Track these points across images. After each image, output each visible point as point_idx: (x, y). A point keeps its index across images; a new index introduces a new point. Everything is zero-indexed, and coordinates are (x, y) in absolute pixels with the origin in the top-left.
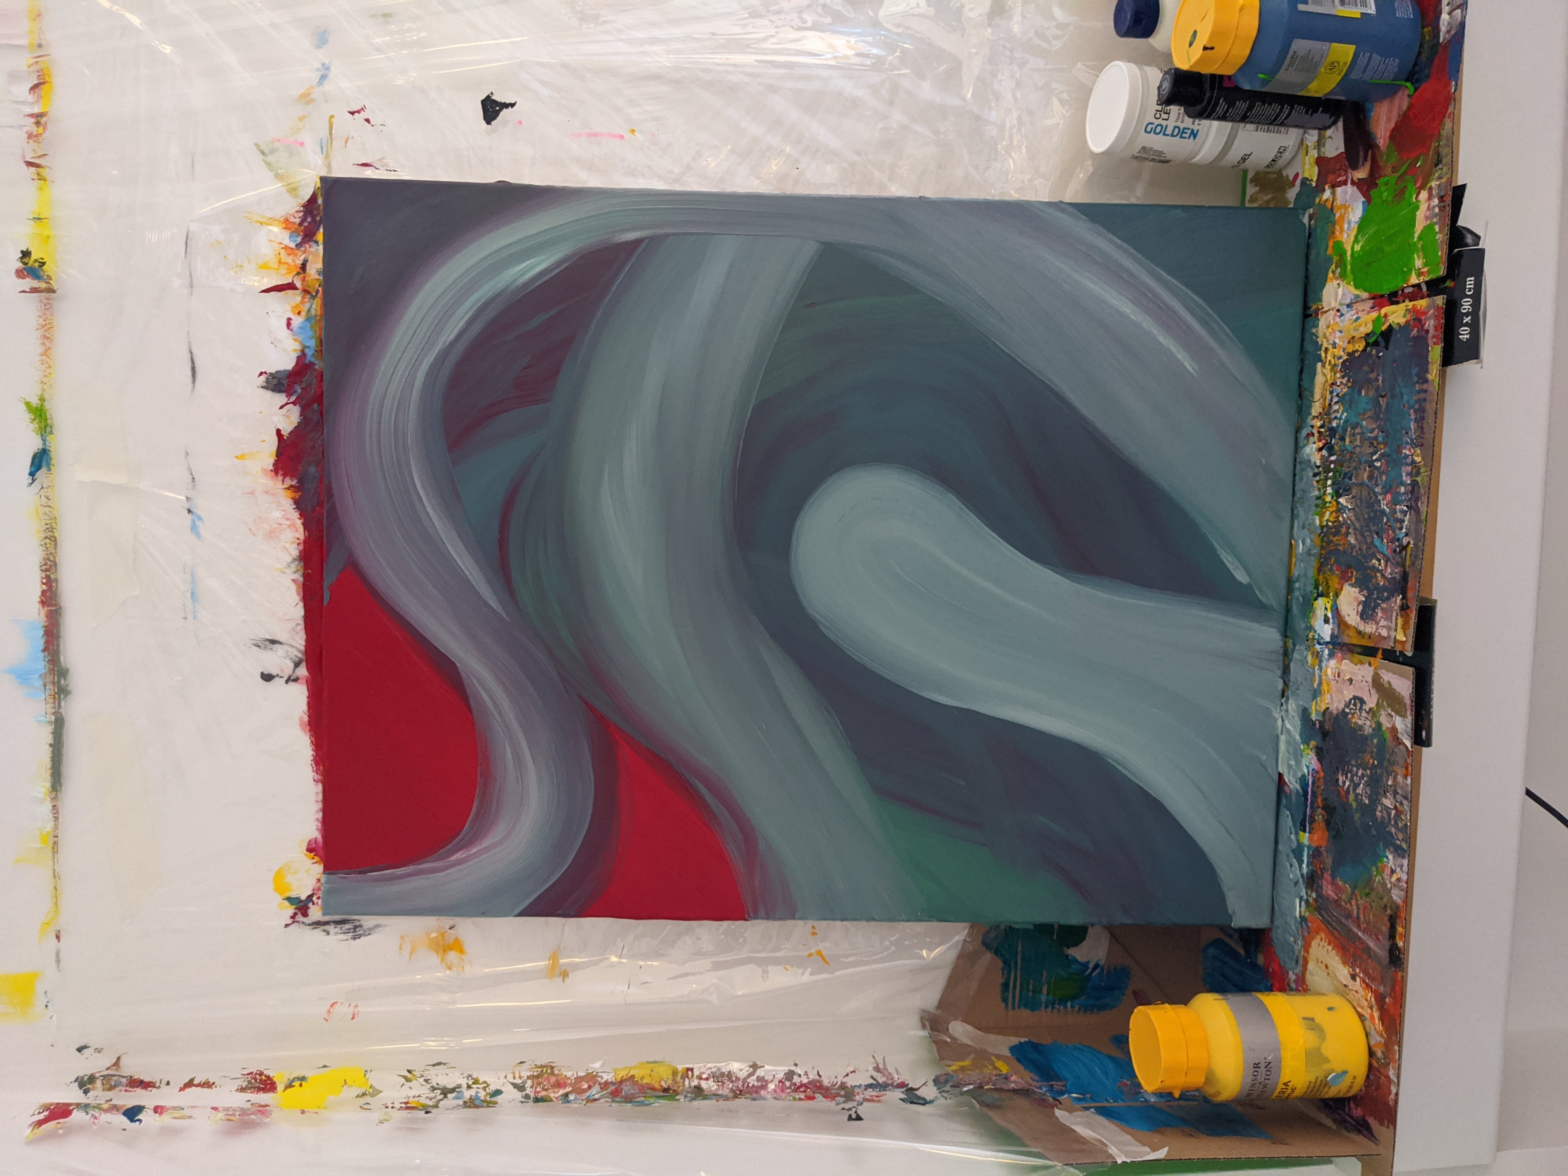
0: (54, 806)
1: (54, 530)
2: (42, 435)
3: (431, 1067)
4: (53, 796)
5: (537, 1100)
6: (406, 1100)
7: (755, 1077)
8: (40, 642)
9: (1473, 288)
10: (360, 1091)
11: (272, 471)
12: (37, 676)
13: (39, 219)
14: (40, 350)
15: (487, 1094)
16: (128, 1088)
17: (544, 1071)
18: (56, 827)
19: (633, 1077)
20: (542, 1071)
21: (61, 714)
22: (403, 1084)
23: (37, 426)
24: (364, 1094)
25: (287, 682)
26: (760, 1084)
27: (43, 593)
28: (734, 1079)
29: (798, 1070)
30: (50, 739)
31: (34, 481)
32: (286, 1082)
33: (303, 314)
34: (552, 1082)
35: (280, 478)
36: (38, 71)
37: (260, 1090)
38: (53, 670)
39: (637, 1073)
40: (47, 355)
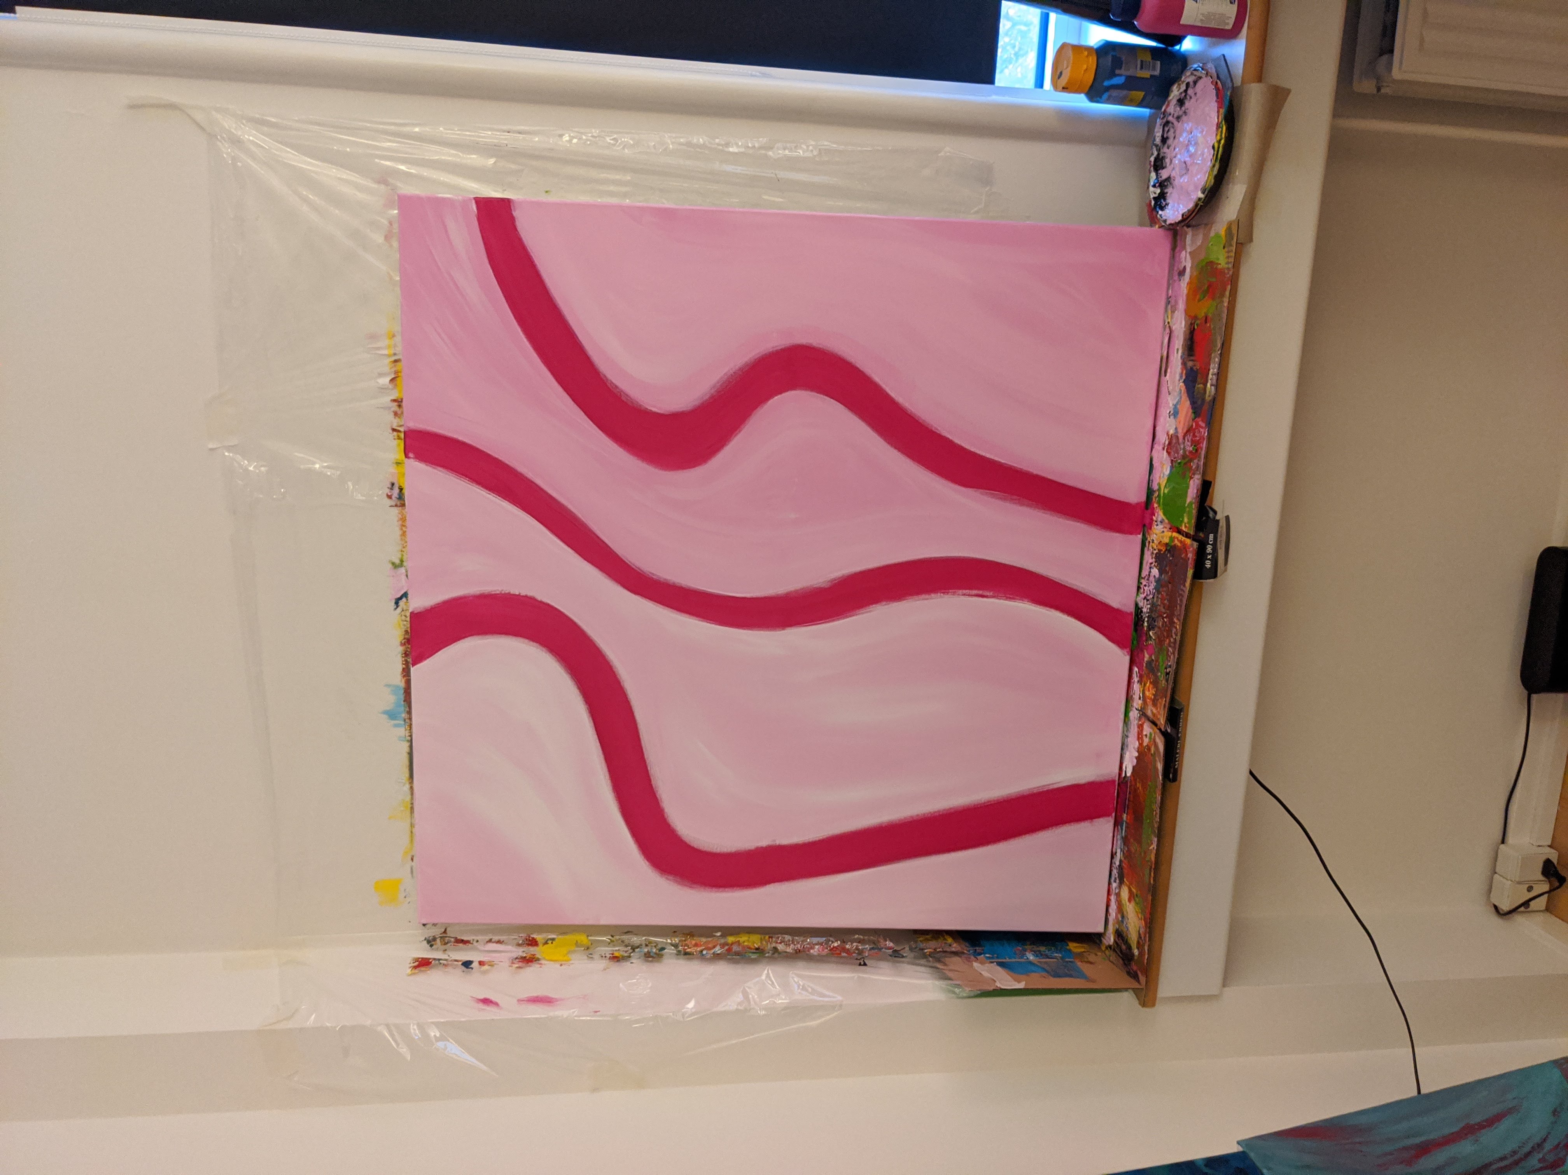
0: (411, 787)
3: (624, 934)
4: (410, 782)
5: (686, 954)
6: (611, 952)
7: (807, 943)
9: (1213, 540)
10: (585, 948)
12: (400, 714)
14: (400, 532)
15: (657, 950)
16: (455, 944)
18: (412, 799)
19: (739, 941)
20: (687, 937)
22: (609, 943)
27: (403, 669)
28: (795, 943)
31: (397, 607)
32: (544, 941)
34: (693, 943)
37: (528, 945)
39: (741, 939)
40: (403, 535)
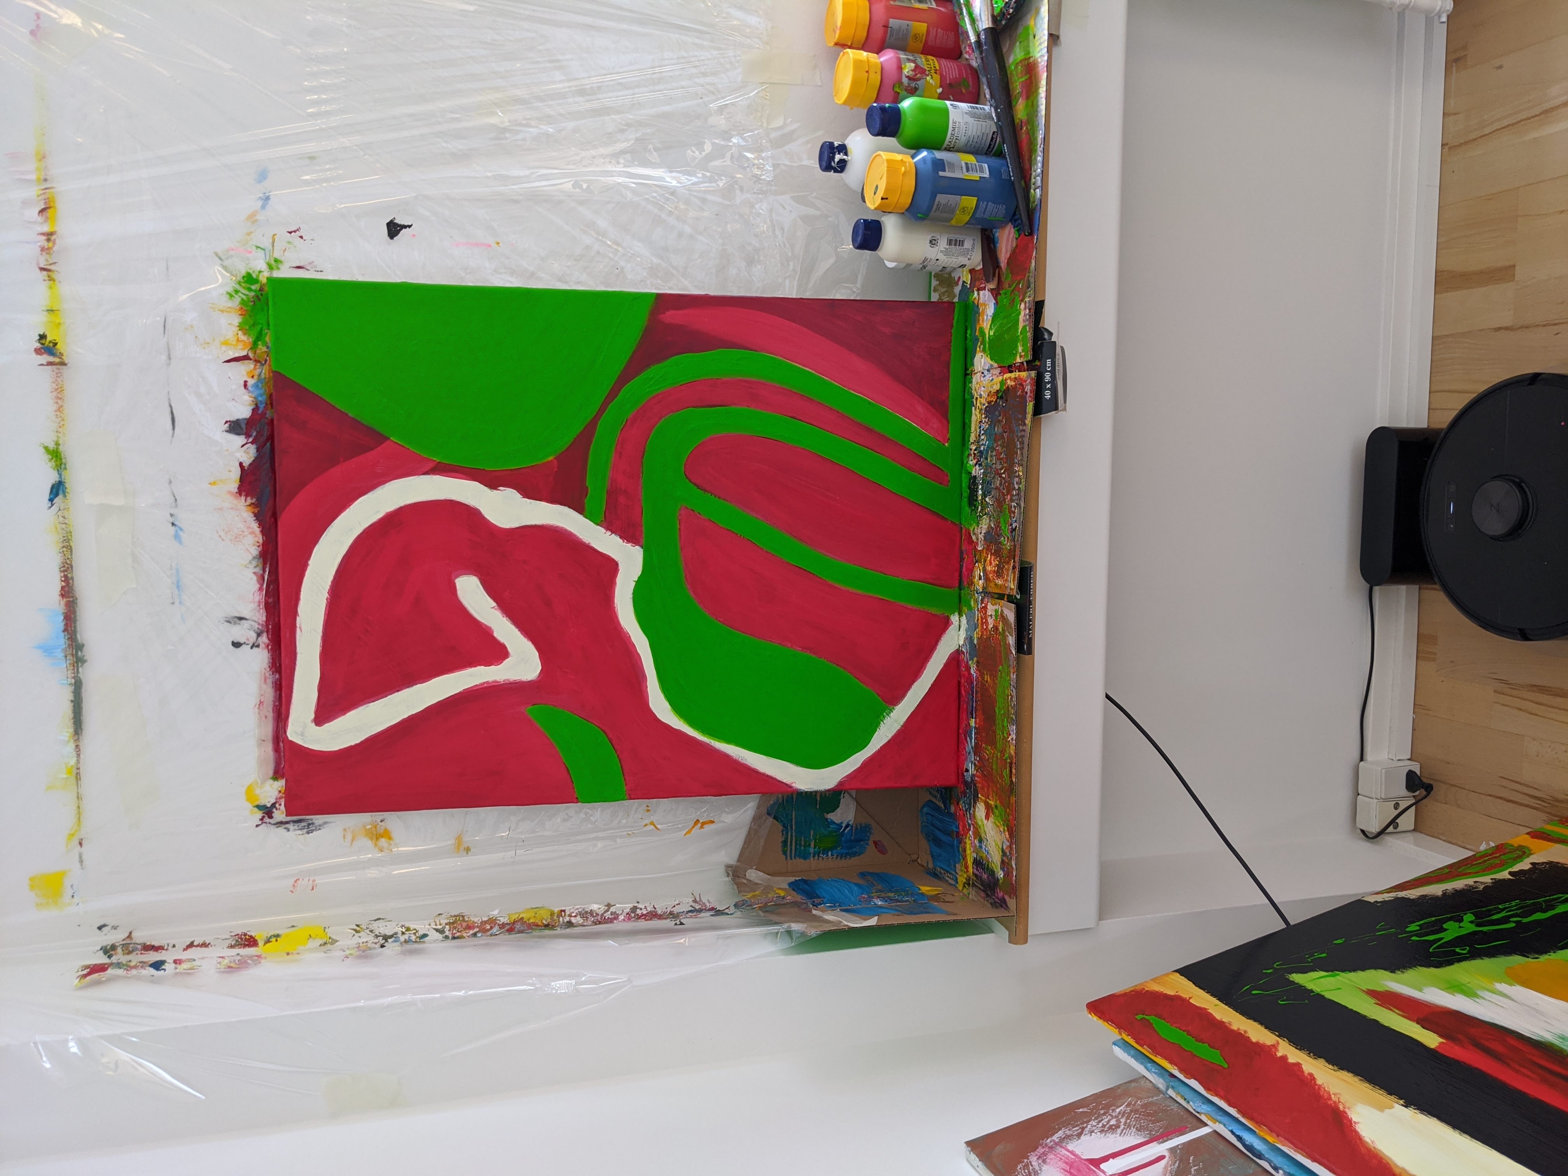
0: (77, 746)
1: (70, 541)
2: (58, 471)
3: (374, 922)
4: (76, 738)
5: (454, 938)
7: (609, 913)
8: (60, 624)
9: (1051, 367)
10: (322, 942)
11: (237, 493)
12: (59, 650)
13: (51, 310)
14: (55, 407)
15: (417, 937)
16: (143, 952)
17: (458, 919)
18: (78, 761)
19: (522, 918)
20: (456, 919)
21: (80, 678)
22: (354, 935)
23: (54, 464)
24: (325, 943)
25: (252, 648)
26: (613, 916)
27: (63, 588)
28: (595, 915)
29: (640, 906)
30: (71, 697)
31: (52, 505)
32: (264, 938)
33: (256, 377)
34: (463, 926)
35: (243, 498)
36: (45, 199)
37: (245, 946)
38: (72, 645)
39: (525, 916)
40: (60, 411)
